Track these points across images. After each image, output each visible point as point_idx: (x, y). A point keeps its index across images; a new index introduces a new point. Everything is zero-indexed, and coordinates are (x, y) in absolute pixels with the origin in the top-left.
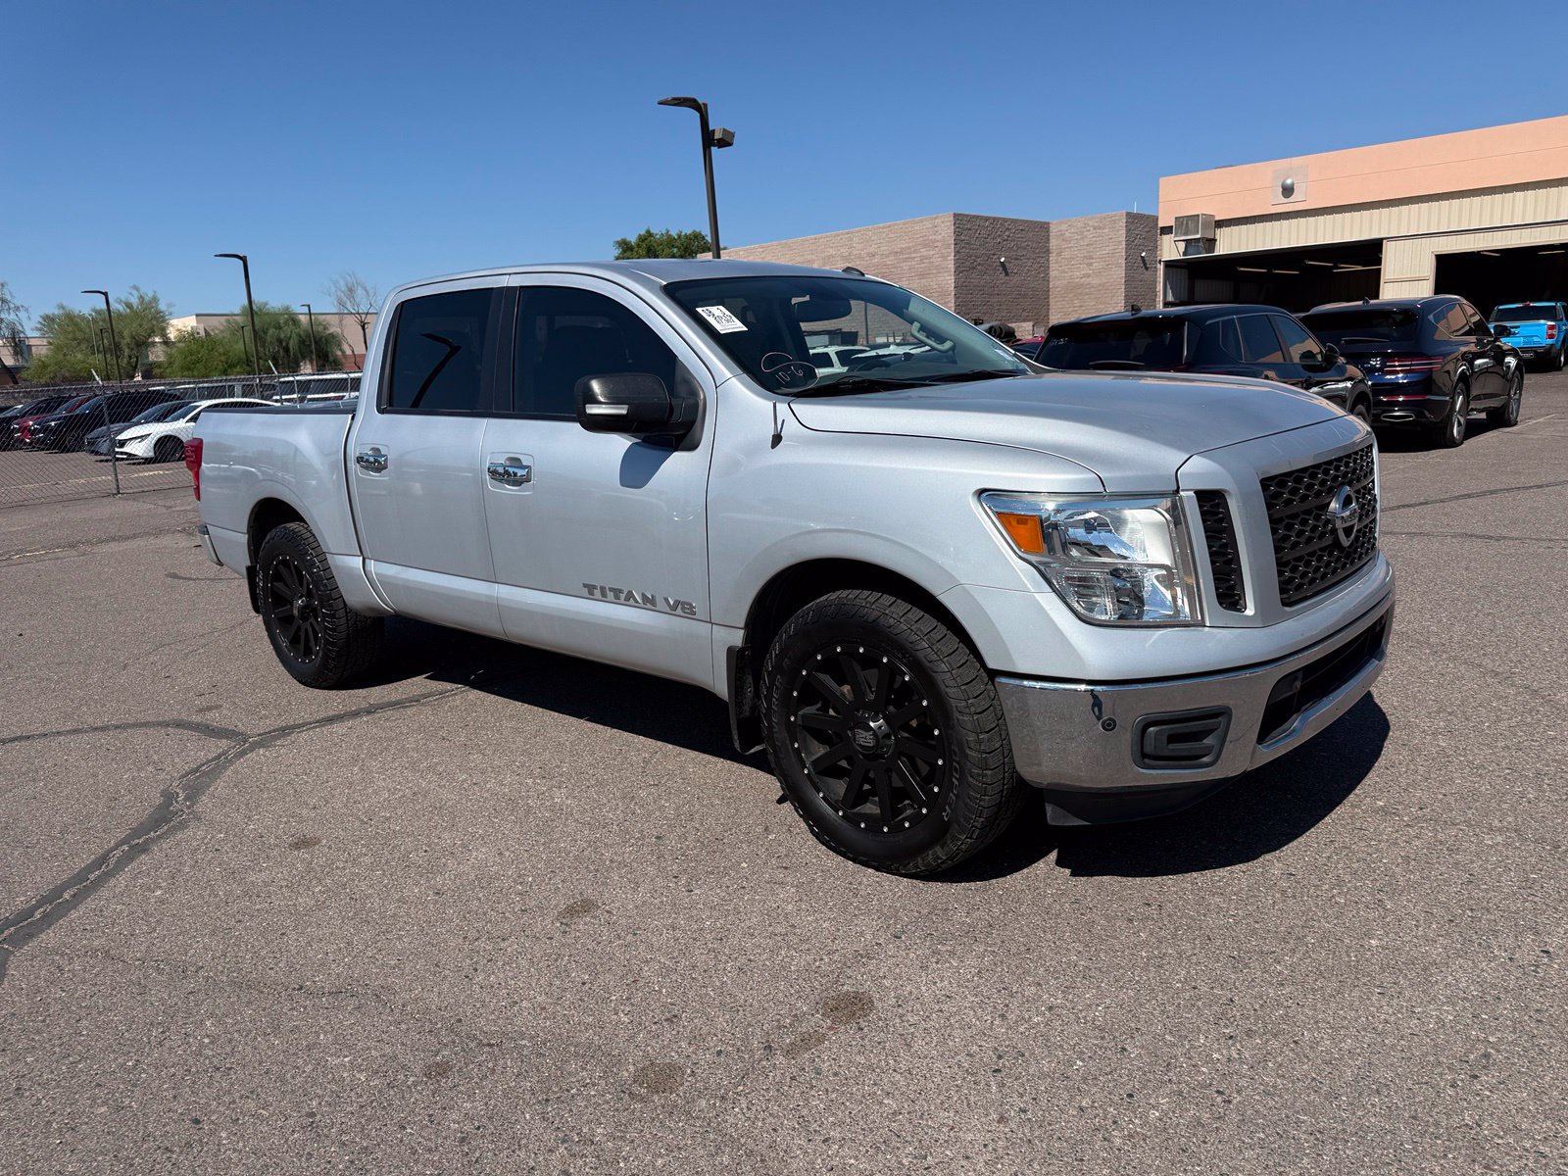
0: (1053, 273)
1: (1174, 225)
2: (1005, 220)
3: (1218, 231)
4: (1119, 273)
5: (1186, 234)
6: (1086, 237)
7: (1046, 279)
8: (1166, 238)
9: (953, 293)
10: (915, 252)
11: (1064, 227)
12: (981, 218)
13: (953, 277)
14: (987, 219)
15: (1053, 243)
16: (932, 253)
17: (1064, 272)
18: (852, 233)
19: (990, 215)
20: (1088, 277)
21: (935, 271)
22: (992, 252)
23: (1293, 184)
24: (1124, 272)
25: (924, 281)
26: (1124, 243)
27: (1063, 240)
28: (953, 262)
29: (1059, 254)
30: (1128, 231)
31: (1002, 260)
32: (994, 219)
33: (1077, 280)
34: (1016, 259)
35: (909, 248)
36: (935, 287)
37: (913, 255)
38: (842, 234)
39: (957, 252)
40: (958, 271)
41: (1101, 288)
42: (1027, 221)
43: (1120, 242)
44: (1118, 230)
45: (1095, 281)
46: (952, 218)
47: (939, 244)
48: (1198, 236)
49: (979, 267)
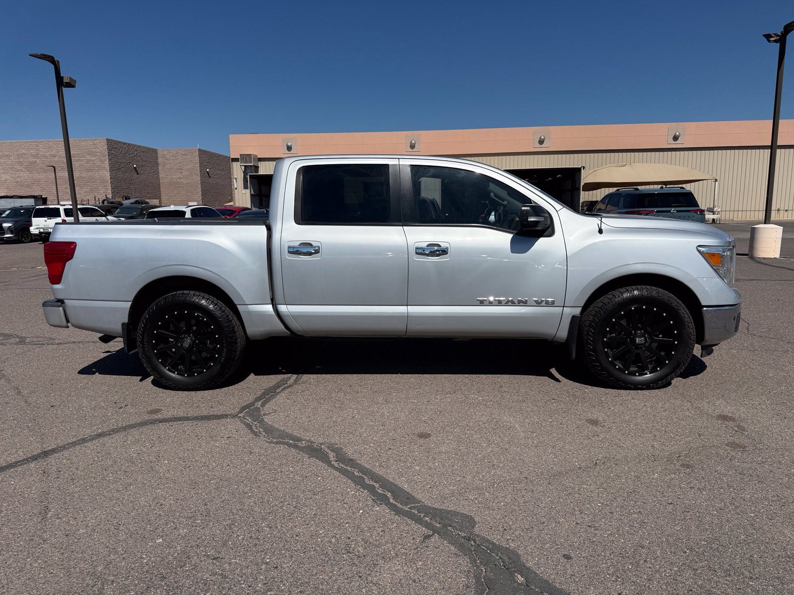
0: (161, 175)
1: (239, 157)
2: (135, 145)
3: (259, 163)
4: (197, 178)
5: (246, 163)
6: (178, 159)
7: (158, 178)
8: (234, 164)
9: (110, 181)
10: (83, 157)
11: (165, 152)
12: (122, 143)
13: (109, 173)
14: (125, 144)
15: (160, 160)
16: (94, 158)
17: (167, 175)
18: (38, 142)
19: (126, 142)
20: (181, 179)
21: (96, 169)
22: (129, 161)
23: (291, 146)
24: (200, 178)
25: (90, 173)
26: (198, 163)
27: (165, 159)
28: (108, 165)
29: (164, 166)
30: (200, 158)
31: (135, 166)
32: (129, 144)
33: (175, 180)
34: (142, 166)
35: (78, 154)
36: (98, 177)
37: (82, 159)
38: (31, 142)
39: (110, 160)
40: (112, 170)
41: (188, 185)
42: (145, 147)
43: (196, 163)
44: (195, 157)
45: (185, 181)
46: (105, 141)
47: (98, 154)
48: (252, 164)
49: (123, 169)
